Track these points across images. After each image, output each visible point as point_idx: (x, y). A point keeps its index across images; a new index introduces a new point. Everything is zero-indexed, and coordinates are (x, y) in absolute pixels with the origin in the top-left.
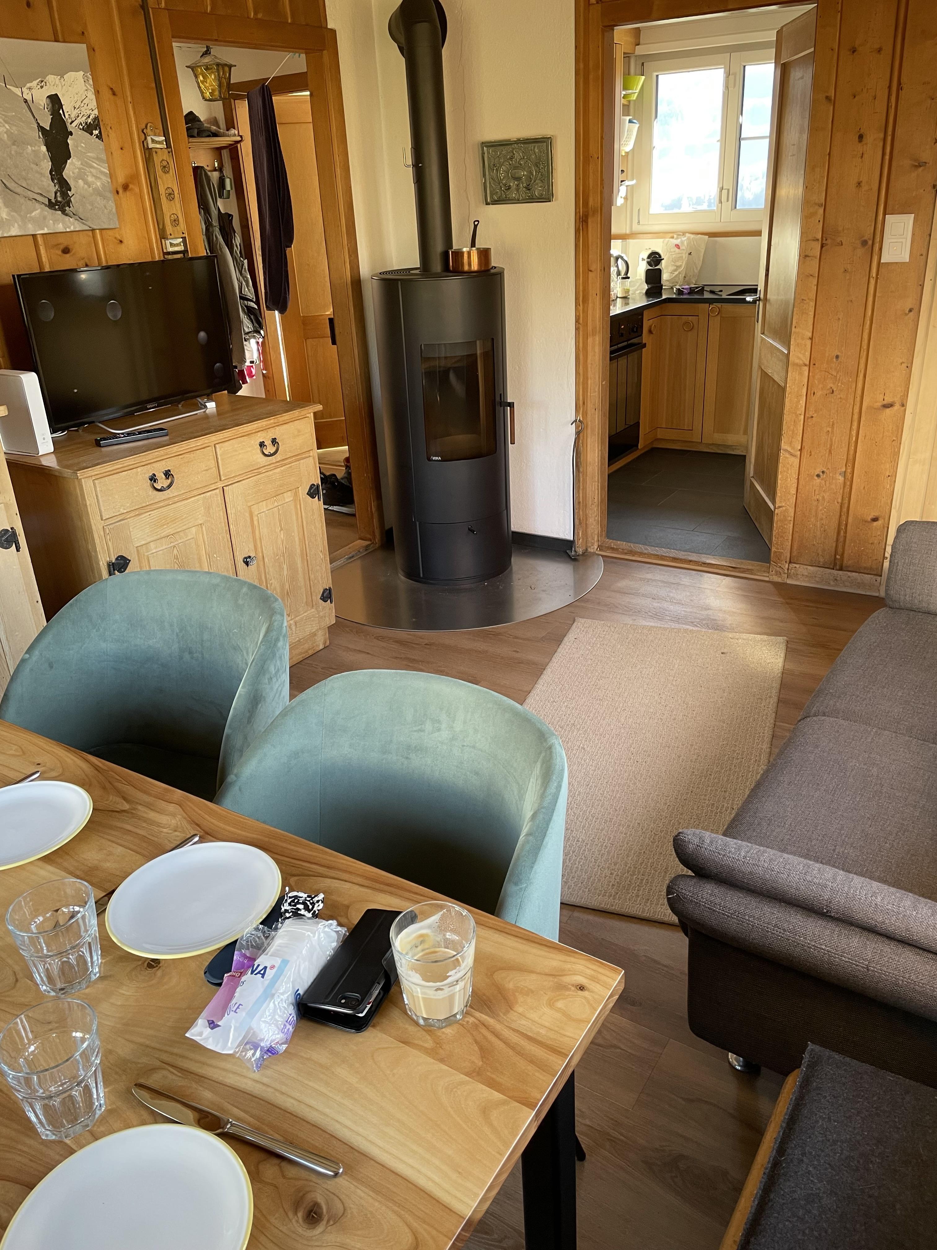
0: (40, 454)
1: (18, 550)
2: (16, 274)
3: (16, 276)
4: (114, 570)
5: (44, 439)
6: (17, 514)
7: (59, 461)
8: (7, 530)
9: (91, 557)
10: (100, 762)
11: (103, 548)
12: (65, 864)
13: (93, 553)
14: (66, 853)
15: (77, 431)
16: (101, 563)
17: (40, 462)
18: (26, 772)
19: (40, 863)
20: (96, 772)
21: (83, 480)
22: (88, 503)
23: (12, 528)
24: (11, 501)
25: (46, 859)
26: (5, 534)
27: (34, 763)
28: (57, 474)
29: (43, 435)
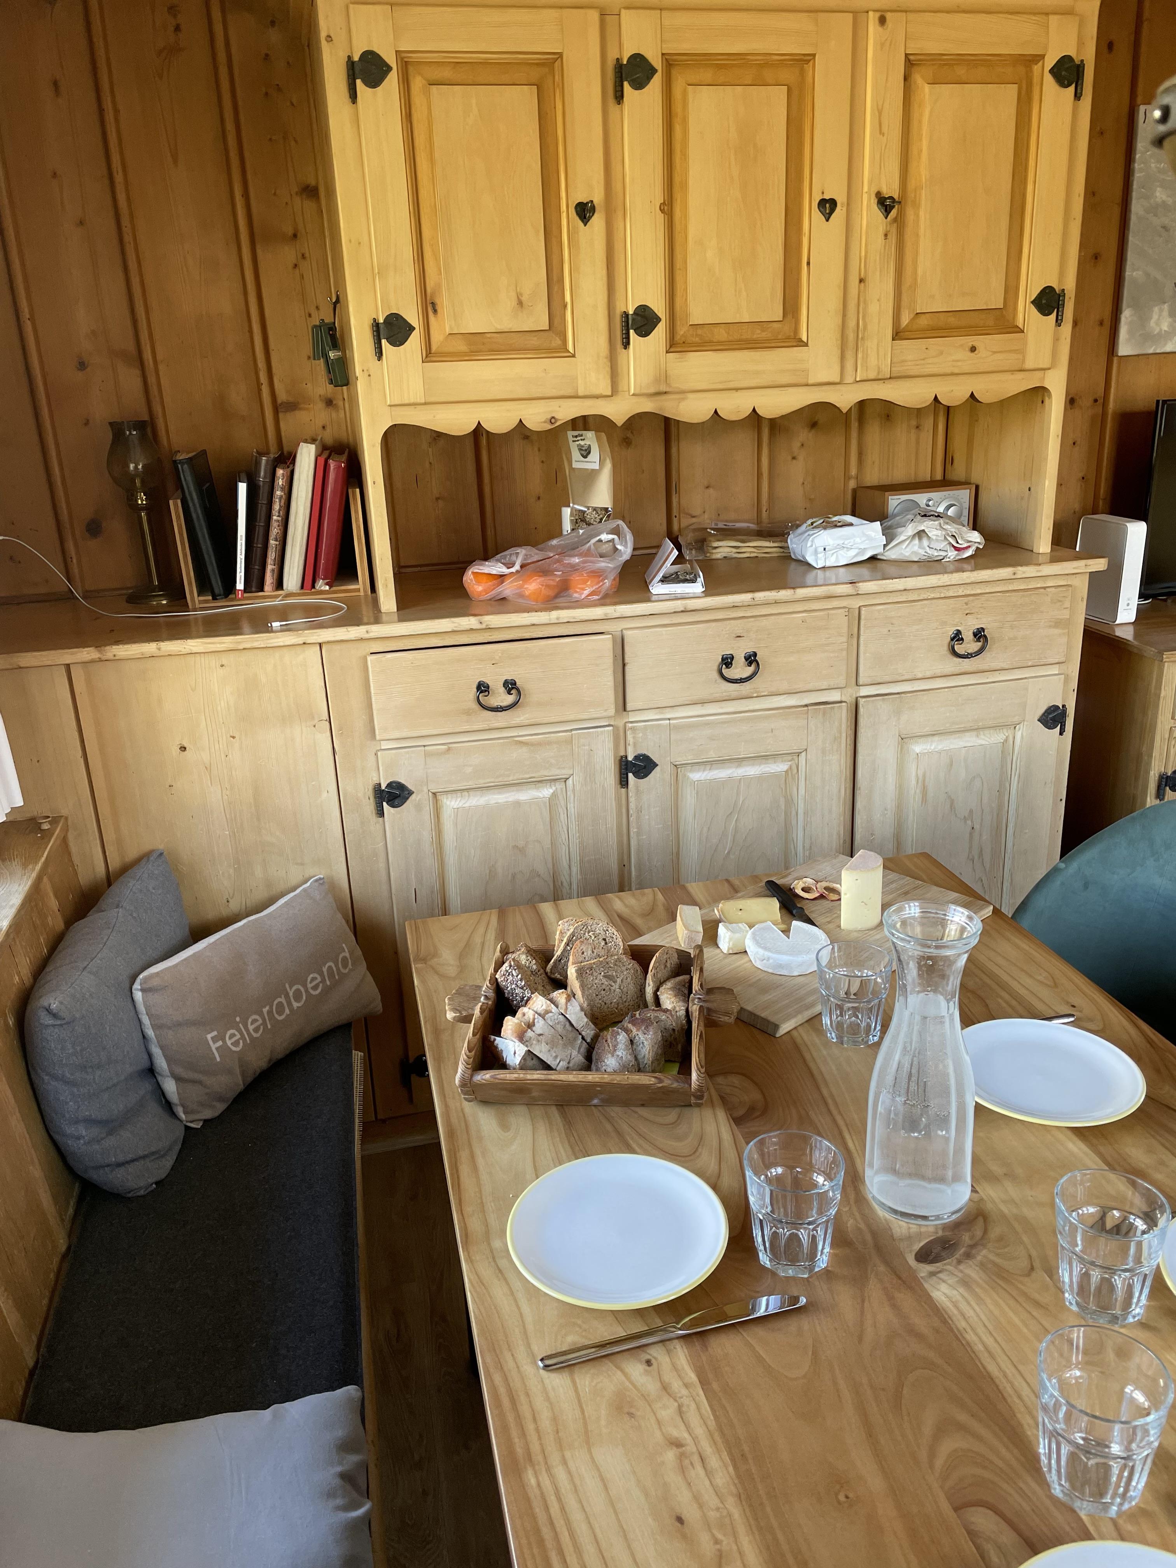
0: (1117, 622)
1: (1061, 734)
2: (1161, 398)
3: (1161, 402)
4: (1166, 786)
5: (1128, 605)
6: (1074, 690)
7: (1136, 635)
8: (1058, 707)
9: (1141, 762)
10: (1154, 1034)
11: (1161, 754)
12: (1102, 1149)
13: (1146, 758)
14: (1103, 1135)
15: (1165, 600)
16: (1152, 773)
17: (1114, 631)
18: (1058, 1011)
19: (1069, 1133)
20: (1148, 1046)
21: (1166, 664)
22: (1162, 695)
23: (1064, 706)
24: (1073, 674)
25: (1078, 1132)
26: (1054, 711)
27: (1068, 1003)
28: (1135, 650)
29: (1129, 600)
